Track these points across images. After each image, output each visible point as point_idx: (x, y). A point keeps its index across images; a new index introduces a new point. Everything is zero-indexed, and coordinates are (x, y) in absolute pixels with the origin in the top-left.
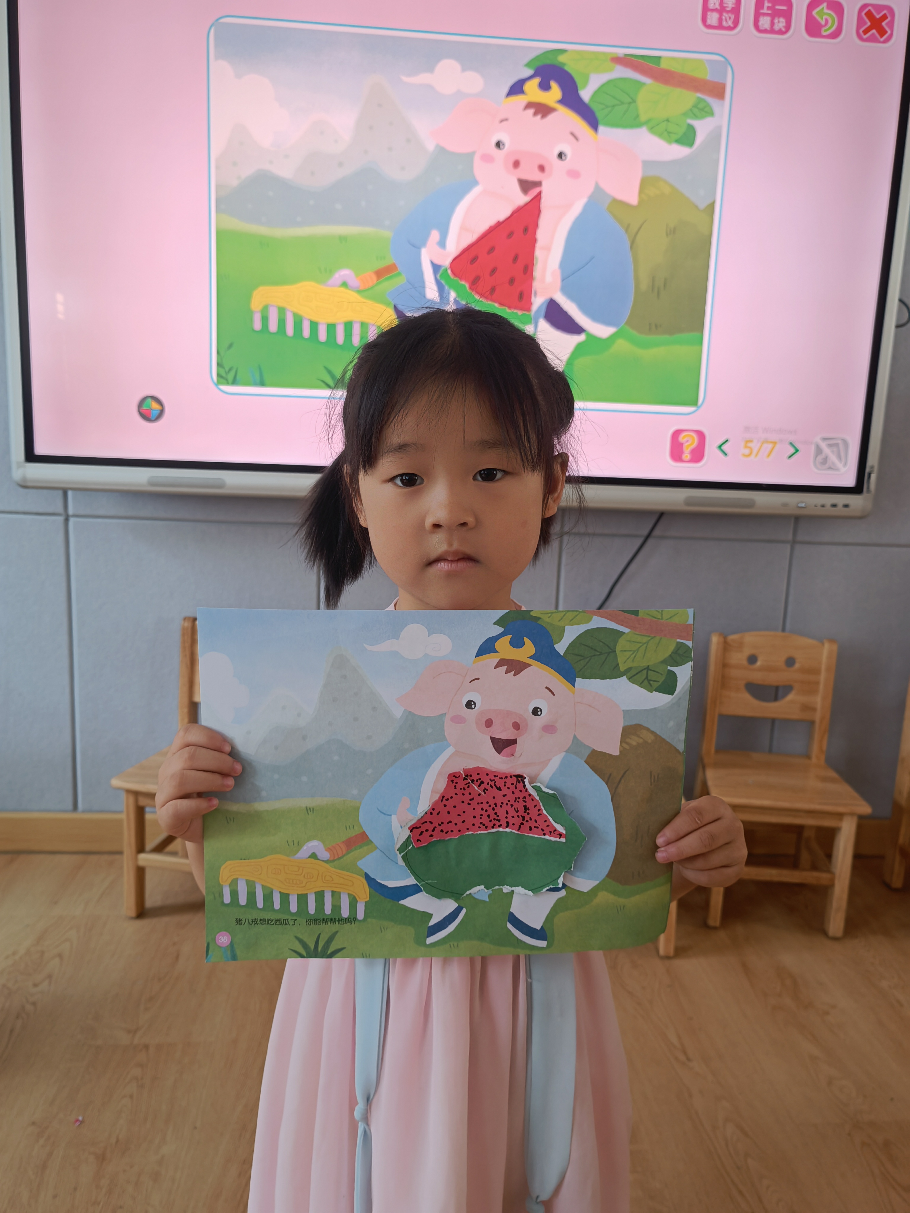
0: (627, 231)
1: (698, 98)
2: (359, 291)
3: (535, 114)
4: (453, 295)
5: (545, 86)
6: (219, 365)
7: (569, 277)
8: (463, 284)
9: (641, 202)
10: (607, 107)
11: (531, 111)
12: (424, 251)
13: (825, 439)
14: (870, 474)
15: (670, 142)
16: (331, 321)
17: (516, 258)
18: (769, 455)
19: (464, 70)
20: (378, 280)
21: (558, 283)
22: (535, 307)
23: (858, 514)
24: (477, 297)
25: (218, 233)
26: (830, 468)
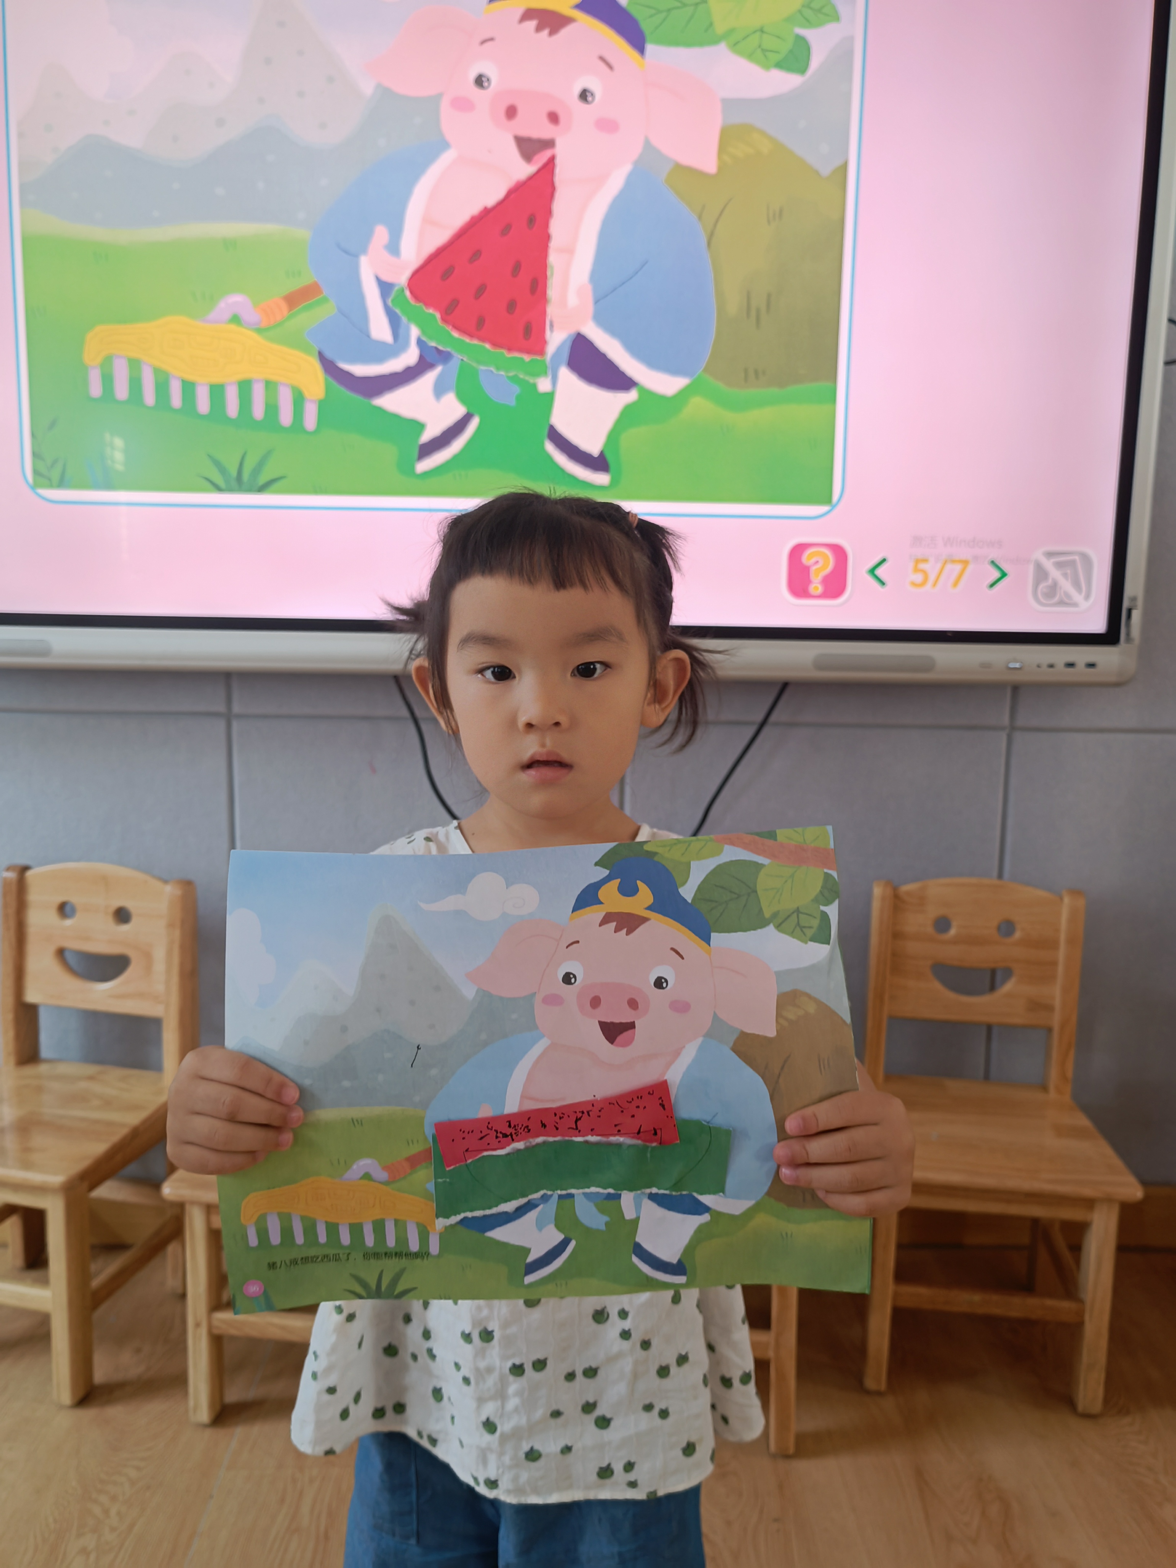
0: (700, 217)
2: (259, 330)
3: (539, 29)
4: (415, 332)
6: (35, 455)
7: (607, 295)
8: (431, 314)
9: (722, 167)
10: (659, 12)
11: (532, 24)
12: (364, 261)
13: (1050, 555)
14: (1129, 611)
15: (766, 64)
16: (216, 379)
17: (517, 267)
18: (956, 584)
20: (290, 310)
21: (590, 308)
22: (551, 348)
23: (1113, 679)
24: (456, 334)
25: (25, 240)
26: (1061, 603)
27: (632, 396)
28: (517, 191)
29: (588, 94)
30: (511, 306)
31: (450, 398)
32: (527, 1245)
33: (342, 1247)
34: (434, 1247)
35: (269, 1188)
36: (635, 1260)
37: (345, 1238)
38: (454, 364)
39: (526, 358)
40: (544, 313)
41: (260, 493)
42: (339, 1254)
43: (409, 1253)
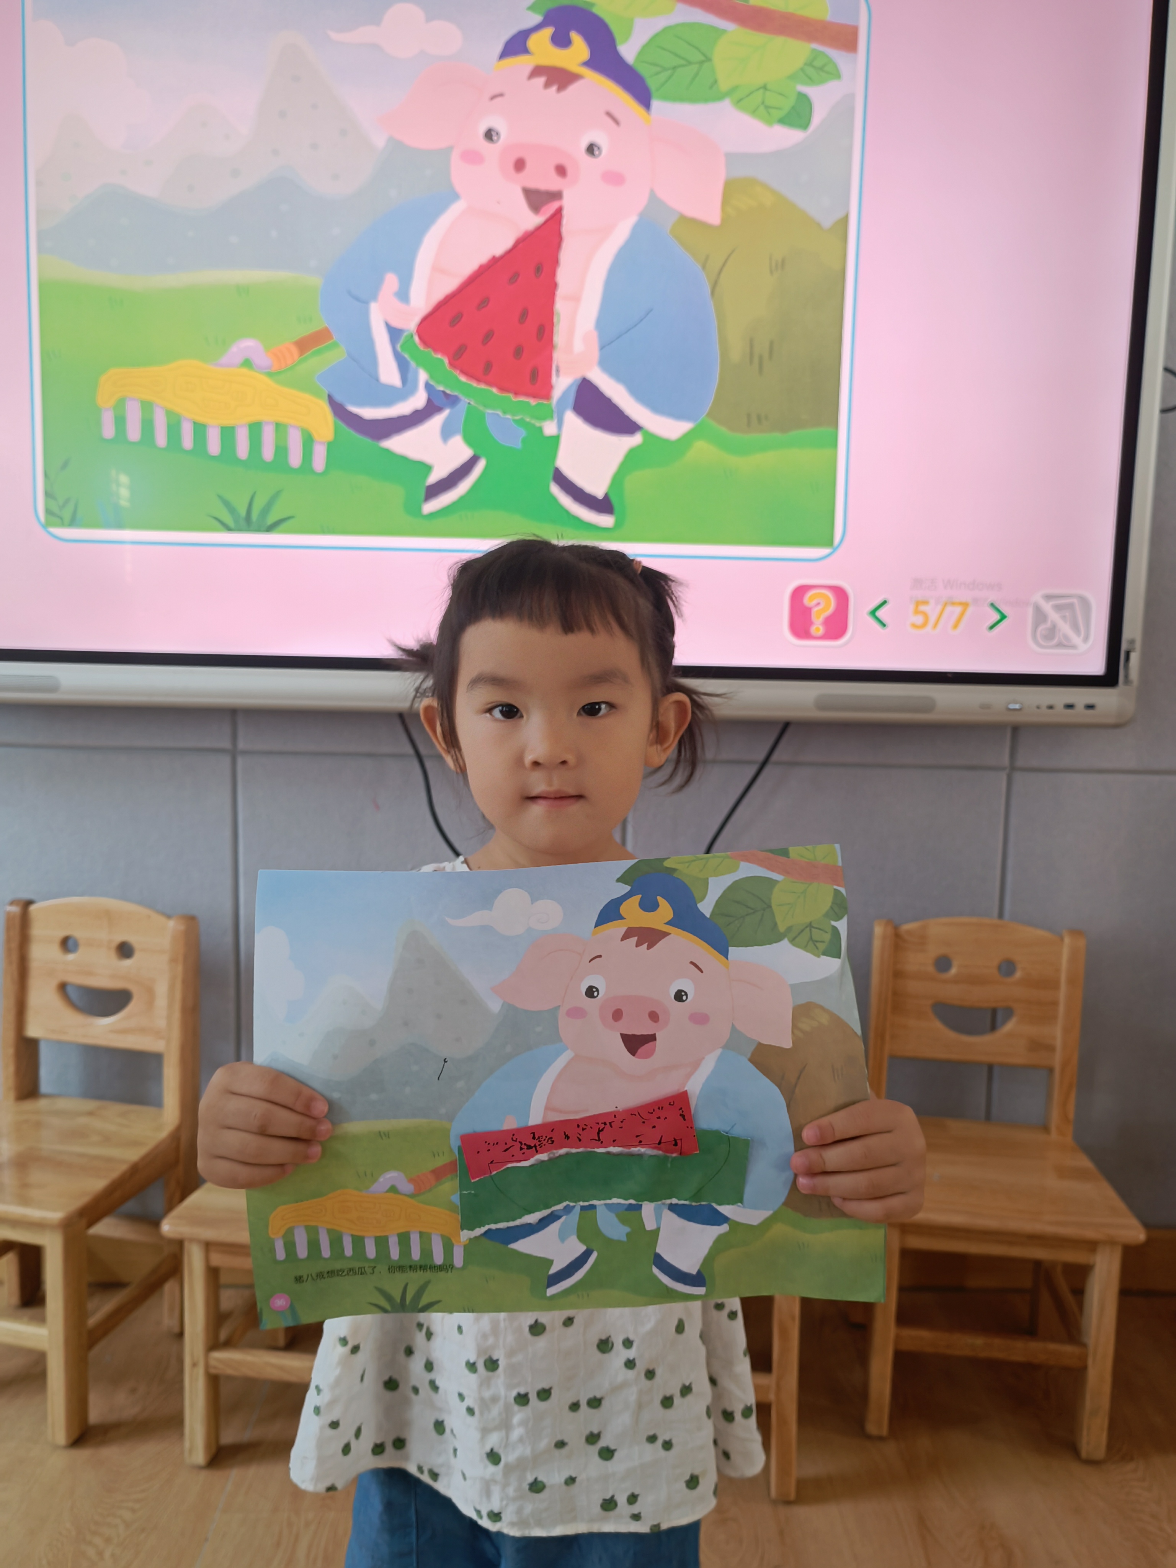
0: (704, 267)
1: (814, 50)
2: (270, 375)
3: (547, 85)
4: (423, 376)
5: (561, 41)
6: (48, 495)
7: (612, 342)
8: (439, 359)
9: (725, 219)
10: (665, 69)
11: (541, 80)
12: (374, 307)
13: (1048, 597)
14: (1128, 654)
15: (768, 122)
16: (228, 422)
17: (524, 315)
18: (956, 626)
19: (429, 19)
20: (301, 355)
21: (596, 354)
22: (558, 392)
23: (1112, 721)
24: (463, 379)
25: (41, 286)
26: (1060, 645)
27: (636, 439)
28: (525, 242)
29: (593, 147)
30: (518, 352)
31: (457, 441)
32: (550, 1257)
33: (367, 1260)
34: (458, 1260)
35: (297, 1202)
36: (655, 1271)
37: (371, 1251)
38: (462, 407)
39: (533, 402)
40: (550, 359)
41: (267, 533)
42: (364, 1268)
43: (433, 1266)
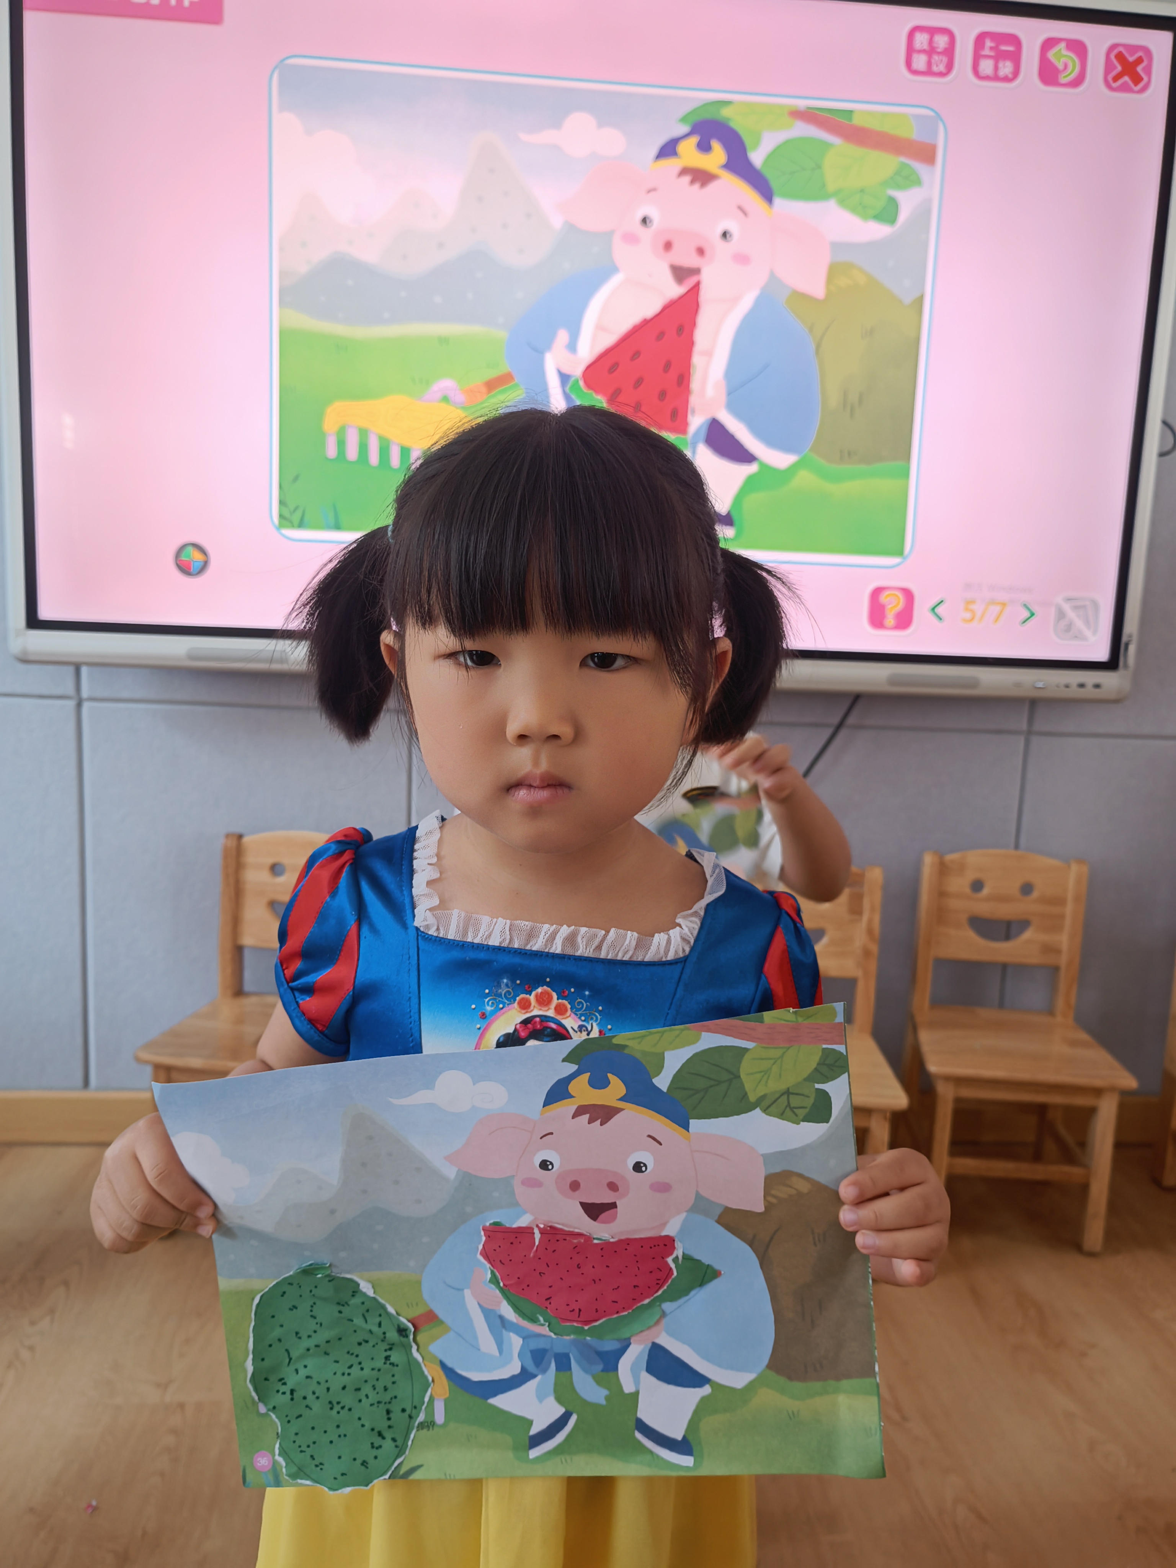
0: (811, 331)
1: (901, 163)
2: (463, 408)
3: (692, 182)
5: (704, 147)
6: (282, 503)
7: (737, 390)
8: (599, 399)
9: (829, 294)
10: (785, 174)
11: (687, 179)
12: (548, 356)
13: (1069, 600)
14: (1127, 645)
15: (865, 217)
17: (668, 365)
18: (996, 621)
19: (600, 125)
20: (489, 393)
21: (723, 398)
22: (693, 428)
23: (1113, 697)
25: (282, 333)
26: (1076, 637)
27: (753, 468)
28: (670, 307)
29: (727, 234)
30: (663, 395)
40: (686, 402)
